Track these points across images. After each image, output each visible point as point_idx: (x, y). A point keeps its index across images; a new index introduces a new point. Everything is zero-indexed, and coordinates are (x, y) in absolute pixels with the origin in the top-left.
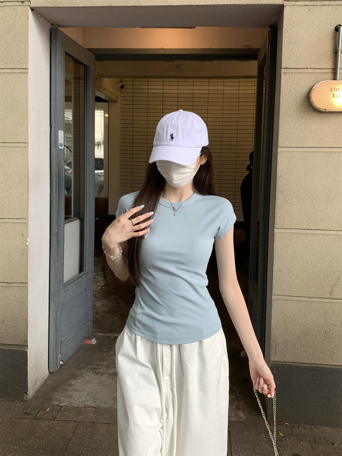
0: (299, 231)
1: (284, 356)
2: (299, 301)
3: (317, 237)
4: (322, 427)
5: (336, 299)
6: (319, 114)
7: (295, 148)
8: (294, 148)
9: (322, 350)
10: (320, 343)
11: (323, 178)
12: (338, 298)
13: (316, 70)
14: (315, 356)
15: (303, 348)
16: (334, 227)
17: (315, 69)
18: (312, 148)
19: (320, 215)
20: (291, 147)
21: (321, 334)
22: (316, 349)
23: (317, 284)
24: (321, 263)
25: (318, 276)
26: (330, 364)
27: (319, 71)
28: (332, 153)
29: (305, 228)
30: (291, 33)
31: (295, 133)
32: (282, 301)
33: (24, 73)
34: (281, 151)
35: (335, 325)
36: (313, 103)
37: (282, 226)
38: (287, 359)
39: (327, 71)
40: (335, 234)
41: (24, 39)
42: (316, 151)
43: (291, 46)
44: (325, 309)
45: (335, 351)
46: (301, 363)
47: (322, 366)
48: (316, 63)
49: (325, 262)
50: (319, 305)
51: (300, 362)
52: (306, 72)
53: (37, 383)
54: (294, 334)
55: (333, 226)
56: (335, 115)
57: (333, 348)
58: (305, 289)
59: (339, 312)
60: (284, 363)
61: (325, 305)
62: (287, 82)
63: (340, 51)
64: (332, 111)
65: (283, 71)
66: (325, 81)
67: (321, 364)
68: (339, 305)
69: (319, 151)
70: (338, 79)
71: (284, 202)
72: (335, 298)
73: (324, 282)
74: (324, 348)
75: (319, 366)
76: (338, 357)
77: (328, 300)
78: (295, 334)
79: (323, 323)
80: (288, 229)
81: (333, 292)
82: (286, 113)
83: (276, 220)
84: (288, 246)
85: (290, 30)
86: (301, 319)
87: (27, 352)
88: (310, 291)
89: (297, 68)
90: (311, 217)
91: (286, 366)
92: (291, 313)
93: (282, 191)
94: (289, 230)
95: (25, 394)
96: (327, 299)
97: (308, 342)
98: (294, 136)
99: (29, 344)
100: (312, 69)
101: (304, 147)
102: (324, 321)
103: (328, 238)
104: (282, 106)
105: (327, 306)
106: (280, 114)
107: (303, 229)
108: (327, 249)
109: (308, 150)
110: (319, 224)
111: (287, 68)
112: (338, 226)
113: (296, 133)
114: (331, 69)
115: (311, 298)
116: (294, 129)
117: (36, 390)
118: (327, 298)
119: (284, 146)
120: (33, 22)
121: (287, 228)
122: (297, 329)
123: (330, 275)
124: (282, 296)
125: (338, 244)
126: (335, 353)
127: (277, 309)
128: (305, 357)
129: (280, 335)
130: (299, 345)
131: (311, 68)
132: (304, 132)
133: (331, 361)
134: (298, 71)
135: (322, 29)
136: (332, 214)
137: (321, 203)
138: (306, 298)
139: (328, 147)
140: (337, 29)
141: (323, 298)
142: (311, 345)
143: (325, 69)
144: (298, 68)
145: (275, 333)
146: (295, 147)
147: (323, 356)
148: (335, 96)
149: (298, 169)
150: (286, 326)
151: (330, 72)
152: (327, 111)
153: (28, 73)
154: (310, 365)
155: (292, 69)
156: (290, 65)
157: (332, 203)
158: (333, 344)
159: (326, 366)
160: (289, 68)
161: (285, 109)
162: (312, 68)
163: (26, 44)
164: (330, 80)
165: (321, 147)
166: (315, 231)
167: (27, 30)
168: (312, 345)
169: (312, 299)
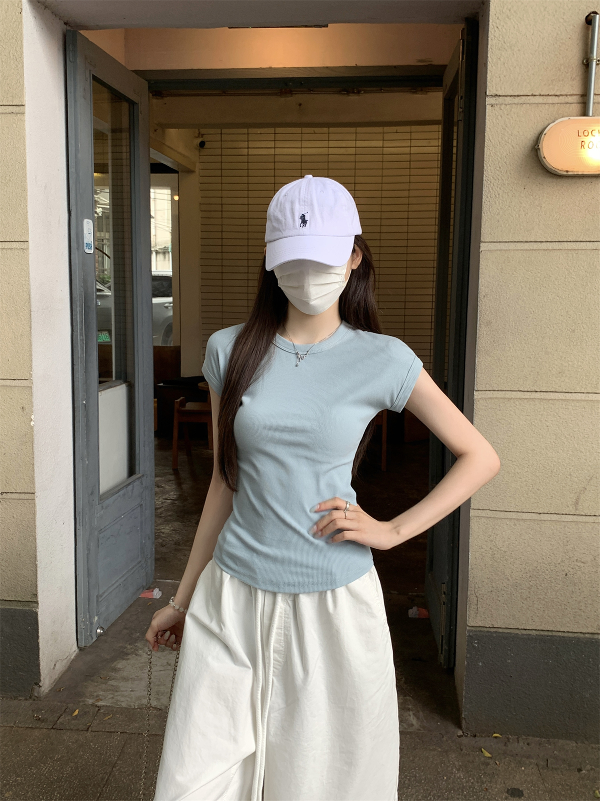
0: (520, 395)
1: (492, 616)
2: (518, 520)
3: (552, 405)
4: (560, 741)
5: (586, 515)
6: (554, 180)
7: (512, 244)
8: (509, 243)
9: (560, 607)
10: (556, 594)
11: (562, 298)
12: (589, 514)
13: (551, 97)
14: (547, 617)
15: (525, 602)
16: (582, 387)
17: (548, 97)
18: (543, 243)
19: (557, 365)
20: (504, 241)
21: (558, 577)
22: (550, 604)
23: (551, 490)
24: (558, 452)
25: (554, 474)
26: (573, 631)
27: (556, 100)
28: (580, 251)
29: (529, 390)
30: (504, 30)
31: (512, 216)
32: (488, 520)
33: (17, 113)
34: (485, 249)
35: (582, 562)
36: (544, 159)
37: (487, 386)
38: (497, 622)
39: (570, 99)
40: (583, 398)
41: (16, 50)
42: (550, 248)
43: (503, 53)
44: (565, 534)
45: (583, 608)
46: (522, 629)
47: (560, 634)
48: (549, 85)
49: (565, 449)
50: (555, 526)
51: (520, 628)
52: (531, 102)
53: (57, 667)
54: (509, 578)
55: (581, 384)
56: (586, 180)
57: (580, 602)
58: (529, 497)
59: (590, 539)
60: (492, 630)
61: (565, 527)
62: (497, 120)
63: (595, 61)
64: (580, 173)
65: (489, 101)
66: (567, 118)
67: (558, 630)
68: (590, 526)
69: (555, 248)
70: (591, 115)
71: (491, 342)
72: (584, 514)
73: (564, 485)
74: (564, 603)
75: (554, 634)
76: (589, 618)
77: (570, 518)
78: (511, 579)
79: (562, 559)
80: (498, 391)
81: (580, 504)
82: (495, 178)
83: (478, 376)
84: (498, 424)
85: (502, 24)
86: (521, 551)
87: (36, 614)
88: (538, 501)
89: (515, 96)
90: (541, 369)
91: (495, 635)
92: (504, 542)
93: (489, 323)
94: (500, 392)
95: (35, 687)
96: (569, 516)
97: (535, 593)
98: (510, 222)
99: (40, 599)
100: (542, 97)
101: (529, 240)
102: (564, 554)
103: (572, 406)
104: (488, 165)
105: (568, 528)
106: (484, 182)
107: (526, 390)
108: (570, 426)
109: (535, 246)
110: (554, 381)
111: (497, 95)
112: (590, 385)
113: (514, 215)
114: (579, 96)
115: (540, 513)
116: (509, 208)
117: (56, 679)
118: (569, 514)
119: (492, 241)
120: (31, 18)
121: (497, 389)
122: (514, 569)
123: (574, 472)
124: (488, 511)
125: (589, 416)
126: (584, 612)
127: (478, 534)
128: (529, 618)
129: (484, 580)
130: (519, 598)
131: (540, 95)
132: (527, 214)
133: (576, 626)
134: (517, 100)
135: (561, 20)
136: (579, 363)
137: (558, 343)
138: (532, 514)
139: (572, 240)
140: (589, 21)
141: (562, 514)
142: (539, 597)
143: (567, 95)
144: (516, 94)
145: (475, 576)
146: (511, 241)
147: (561, 617)
148: (586, 146)
149: (518, 282)
150: (495, 564)
151: (575, 101)
152: (570, 173)
153: (24, 113)
154: (538, 633)
155: (506, 98)
156: (503, 89)
157: (579, 343)
158: (579, 596)
159: (566, 635)
160: (500, 96)
161: (493, 172)
162: (542, 94)
163: (19, 59)
164: (577, 116)
165: (560, 242)
166: (548, 394)
167: (19, 34)
168: (542, 597)
169: (543, 517)
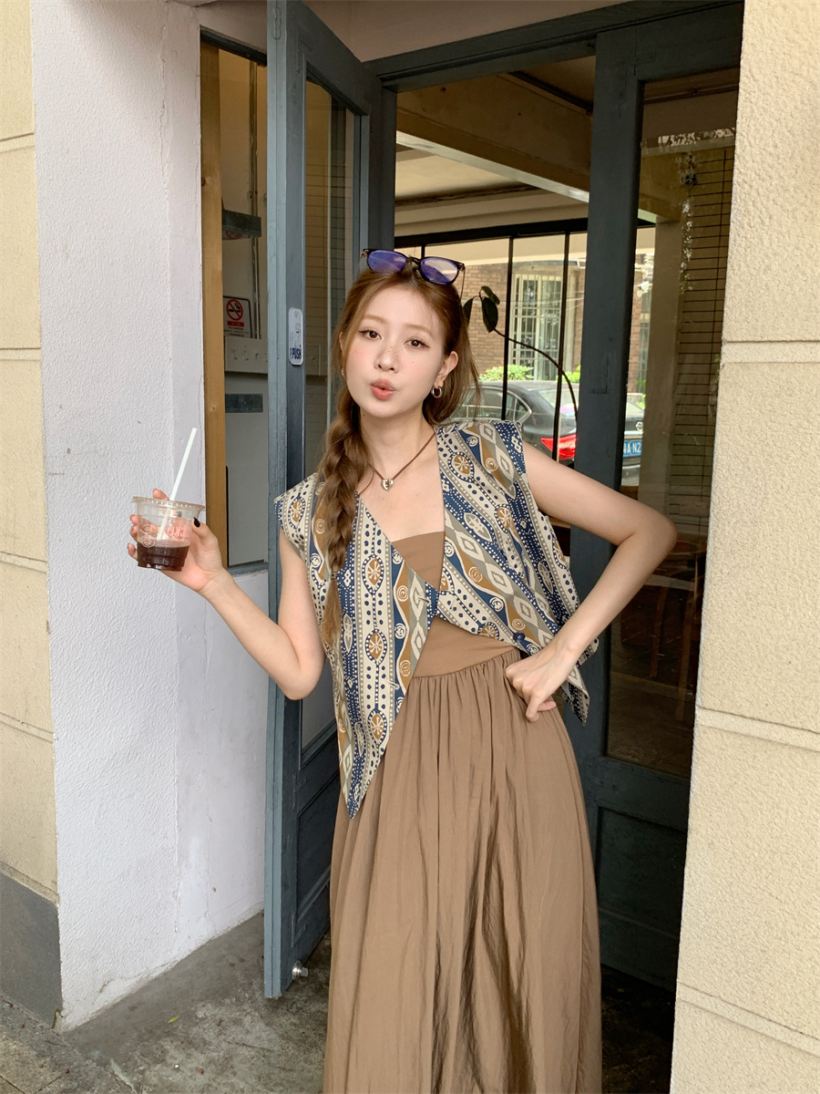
7: (802, 346)
8: (795, 345)
20: (781, 339)
31: (804, 274)
32: (715, 1021)
37: (726, 701)
80: (752, 719)
82: (764, 175)
83: (705, 674)
93: (736, 547)
94: (758, 724)
95: (57, 1014)
98: (797, 288)
113: (809, 271)
116: (797, 252)
119: (750, 339)
121: (748, 715)
124: (716, 1000)
161: (758, 159)
